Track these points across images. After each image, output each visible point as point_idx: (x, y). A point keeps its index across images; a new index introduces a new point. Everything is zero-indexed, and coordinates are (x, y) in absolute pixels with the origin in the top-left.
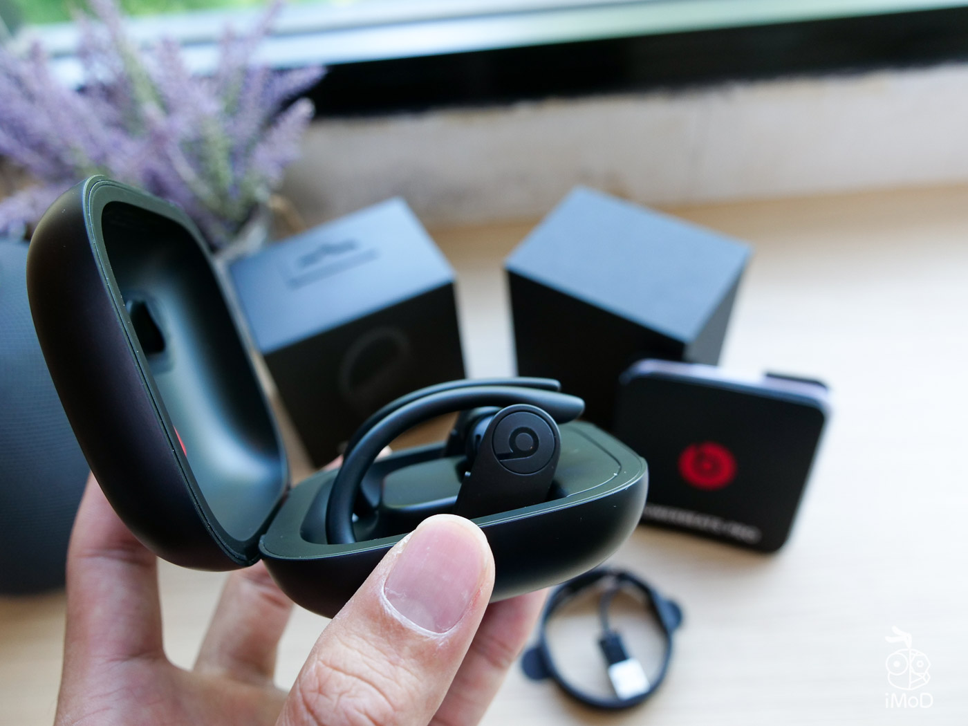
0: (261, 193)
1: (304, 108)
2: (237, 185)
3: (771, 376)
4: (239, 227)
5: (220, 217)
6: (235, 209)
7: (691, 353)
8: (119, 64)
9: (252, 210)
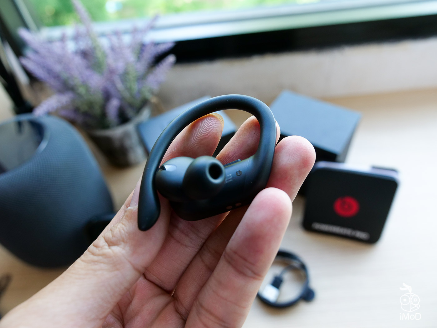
0: (148, 96)
1: (171, 59)
2: (140, 92)
3: (374, 168)
4: (138, 110)
5: (131, 105)
6: (138, 102)
7: (340, 158)
8: (90, 43)
9: (145, 103)
